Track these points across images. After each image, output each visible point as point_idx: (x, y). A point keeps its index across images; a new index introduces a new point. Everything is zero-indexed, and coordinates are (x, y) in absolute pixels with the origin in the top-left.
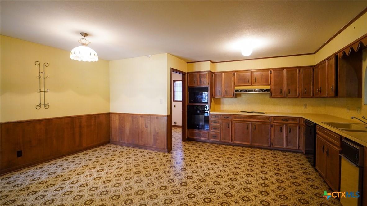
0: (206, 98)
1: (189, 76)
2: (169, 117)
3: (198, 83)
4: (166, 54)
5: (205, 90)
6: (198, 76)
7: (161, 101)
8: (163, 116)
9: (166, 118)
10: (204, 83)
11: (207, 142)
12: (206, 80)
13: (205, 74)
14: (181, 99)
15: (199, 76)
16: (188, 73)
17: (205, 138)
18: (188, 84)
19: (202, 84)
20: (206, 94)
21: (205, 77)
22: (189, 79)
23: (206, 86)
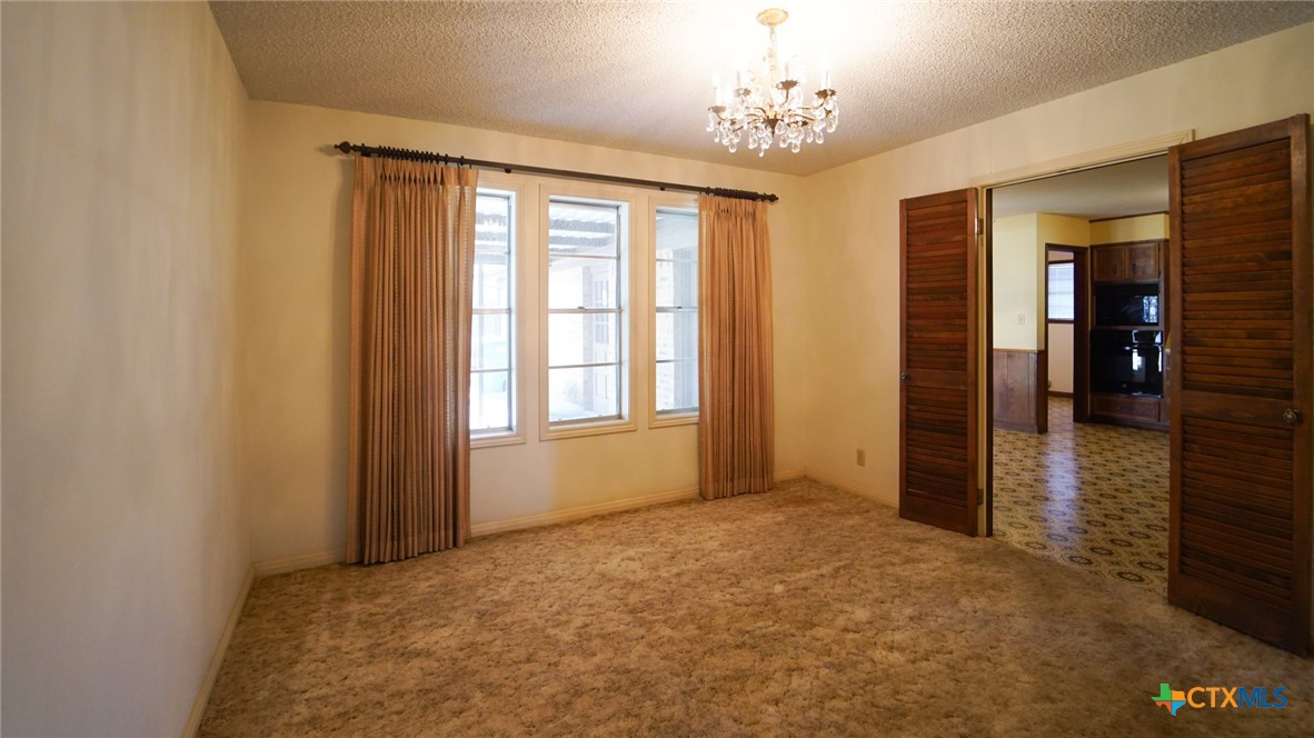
0: (1153, 311)
1: (1095, 256)
2: (1042, 356)
3: (1127, 273)
4: (1035, 214)
5: (1152, 290)
6: (1125, 255)
7: (1021, 320)
8: (1027, 353)
9: (1034, 357)
10: (1144, 272)
11: (1154, 430)
12: (1152, 262)
13: (1149, 248)
14: (1071, 316)
15: (1127, 253)
16: (1092, 247)
17: (1149, 416)
18: (1095, 277)
19: (1139, 273)
20: (1154, 300)
21: (1148, 256)
22: (1095, 263)
23: (1155, 280)
